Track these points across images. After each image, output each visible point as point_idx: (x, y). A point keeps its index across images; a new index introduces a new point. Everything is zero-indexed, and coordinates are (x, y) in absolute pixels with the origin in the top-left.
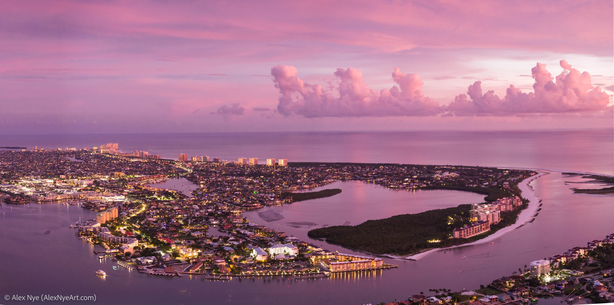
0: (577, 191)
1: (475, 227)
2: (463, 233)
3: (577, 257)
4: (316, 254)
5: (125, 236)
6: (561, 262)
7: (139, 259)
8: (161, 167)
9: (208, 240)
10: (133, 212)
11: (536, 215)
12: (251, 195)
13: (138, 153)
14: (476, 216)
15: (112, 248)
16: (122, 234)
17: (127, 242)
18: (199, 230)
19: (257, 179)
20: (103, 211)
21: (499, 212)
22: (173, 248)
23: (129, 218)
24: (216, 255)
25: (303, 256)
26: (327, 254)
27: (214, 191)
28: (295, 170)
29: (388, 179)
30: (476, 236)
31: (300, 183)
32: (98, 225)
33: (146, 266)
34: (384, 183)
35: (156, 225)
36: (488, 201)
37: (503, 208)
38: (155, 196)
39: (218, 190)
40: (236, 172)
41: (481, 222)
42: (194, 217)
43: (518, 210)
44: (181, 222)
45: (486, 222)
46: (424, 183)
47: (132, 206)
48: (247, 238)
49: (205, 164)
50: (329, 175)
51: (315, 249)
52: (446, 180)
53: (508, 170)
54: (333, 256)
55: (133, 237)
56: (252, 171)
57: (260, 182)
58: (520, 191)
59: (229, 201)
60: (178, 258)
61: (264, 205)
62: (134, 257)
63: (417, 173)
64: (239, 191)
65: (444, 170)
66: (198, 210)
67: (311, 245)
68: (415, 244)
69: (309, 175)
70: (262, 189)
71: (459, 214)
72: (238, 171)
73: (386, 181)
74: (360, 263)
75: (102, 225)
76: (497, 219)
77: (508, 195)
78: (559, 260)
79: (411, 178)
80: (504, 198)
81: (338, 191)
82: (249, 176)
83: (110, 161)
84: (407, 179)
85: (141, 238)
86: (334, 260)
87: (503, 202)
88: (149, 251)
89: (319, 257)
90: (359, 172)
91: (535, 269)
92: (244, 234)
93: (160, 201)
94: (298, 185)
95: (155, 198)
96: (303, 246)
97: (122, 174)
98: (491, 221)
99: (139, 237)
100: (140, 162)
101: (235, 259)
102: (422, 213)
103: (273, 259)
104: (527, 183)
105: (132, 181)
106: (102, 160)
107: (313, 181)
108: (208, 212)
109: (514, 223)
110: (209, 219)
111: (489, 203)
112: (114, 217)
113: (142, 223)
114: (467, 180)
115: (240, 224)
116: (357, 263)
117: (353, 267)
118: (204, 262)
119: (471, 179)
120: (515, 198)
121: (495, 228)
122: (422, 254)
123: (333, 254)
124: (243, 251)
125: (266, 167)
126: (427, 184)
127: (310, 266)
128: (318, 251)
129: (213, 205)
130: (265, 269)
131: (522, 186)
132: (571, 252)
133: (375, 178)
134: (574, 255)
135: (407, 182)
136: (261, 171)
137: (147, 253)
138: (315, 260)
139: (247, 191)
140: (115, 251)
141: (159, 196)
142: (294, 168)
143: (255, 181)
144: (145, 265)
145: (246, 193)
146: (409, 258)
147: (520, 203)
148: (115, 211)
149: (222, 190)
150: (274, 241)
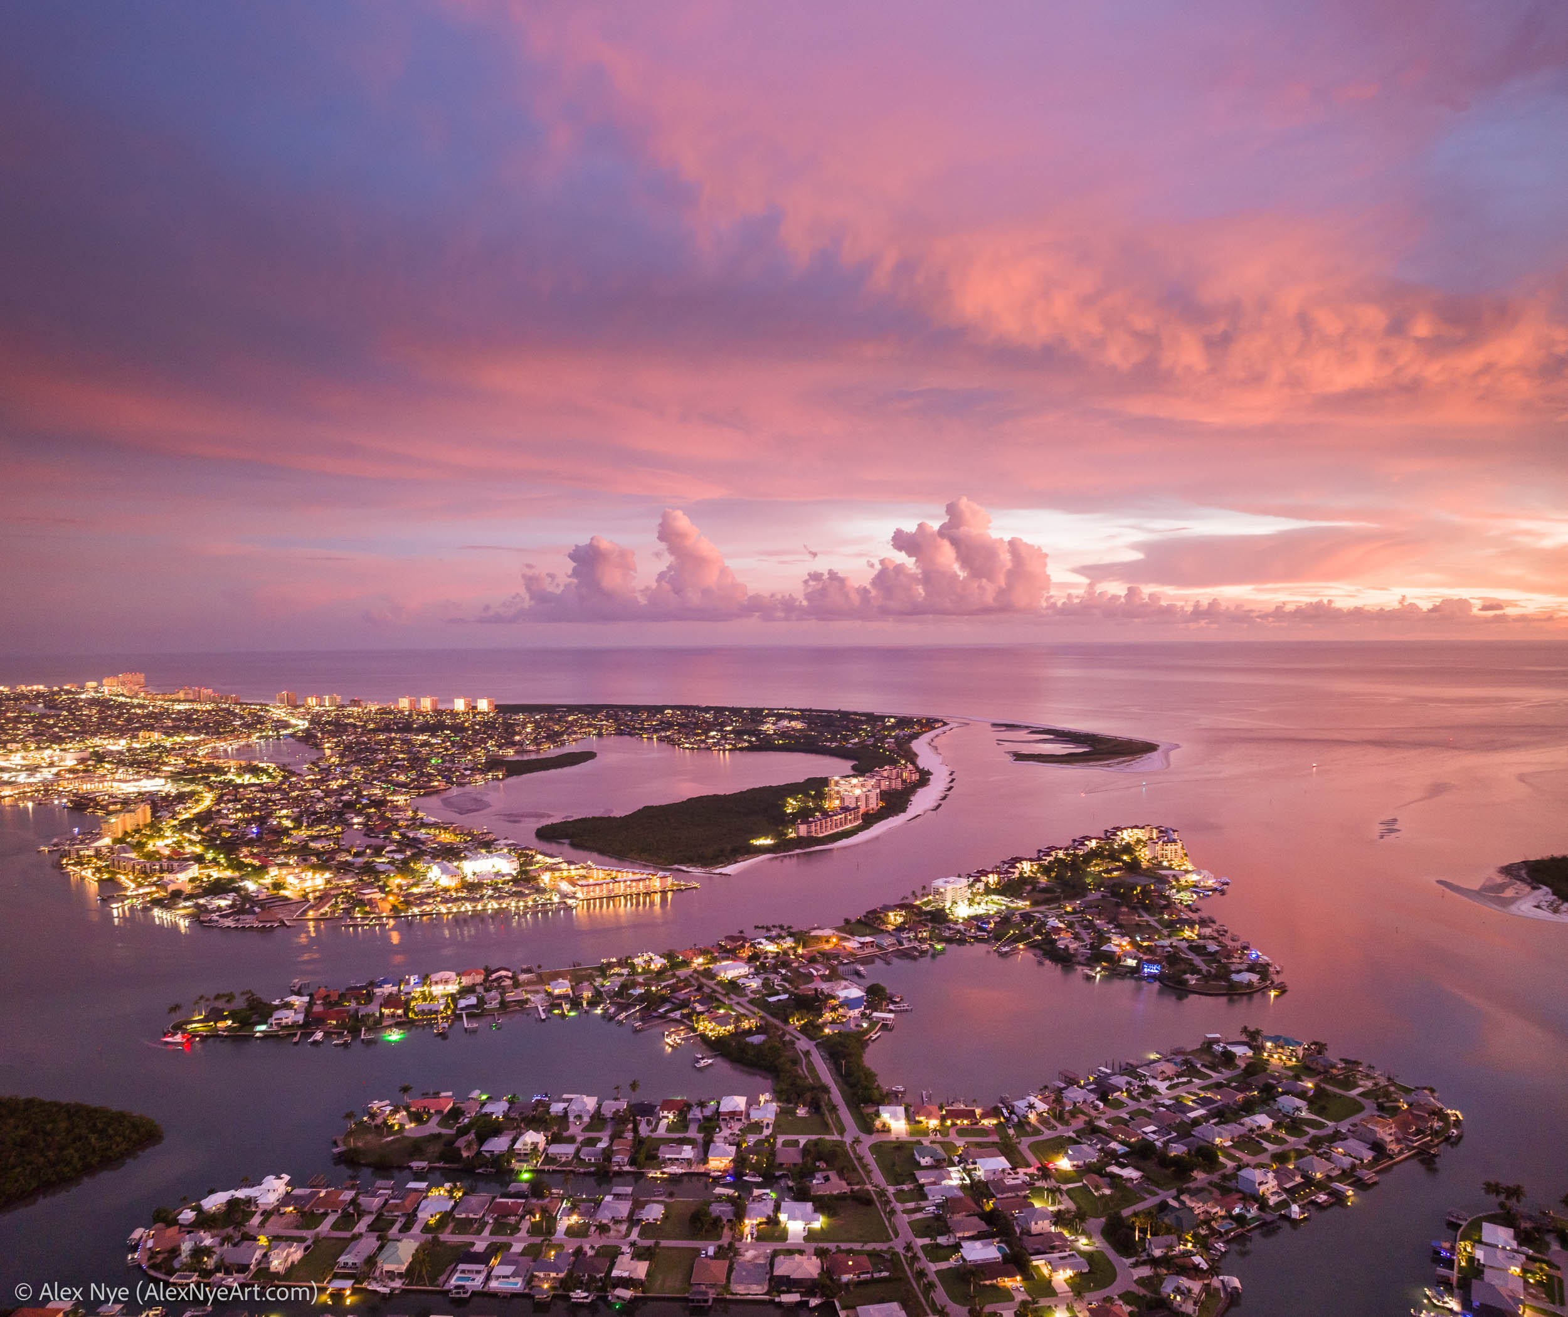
0: (1019, 757)
1: (835, 818)
2: (813, 828)
3: (1017, 875)
4: (552, 869)
5: (169, 858)
6: (988, 882)
7: (202, 901)
8: (242, 717)
9: (344, 854)
10: (185, 809)
11: (944, 798)
12: (427, 766)
13: (191, 692)
14: (837, 798)
15: (140, 885)
16: (162, 856)
17: (173, 870)
18: (325, 836)
19: (438, 736)
20: (115, 812)
21: (878, 791)
22: (272, 874)
23: (176, 822)
24: (361, 880)
25: (526, 872)
26: (572, 867)
27: (352, 762)
28: (510, 719)
29: (680, 733)
30: (837, 833)
31: (519, 741)
32: (107, 841)
33: (218, 914)
34: (673, 740)
35: (235, 832)
36: (859, 771)
37: (885, 784)
38: (230, 776)
39: (361, 759)
40: (395, 724)
41: (845, 809)
42: (315, 813)
43: (911, 789)
44: (288, 823)
45: (854, 809)
46: (745, 741)
47: (181, 798)
48: (420, 846)
49: (334, 710)
50: (574, 726)
51: (549, 860)
52: (783, 734)
53: (894, 717)
54: (583, 872)
55: (187, 860)
56: (427, 722)
57: (444, 742)
58: (916, 755)
59: (384, 778)
60: (282, 892)
61: (452, 783)
62: (189, 897)
63: (732, 721)
64: (403, 759)
65: (780, 717)
66: (323, 798)
67: (541, 853)
68: (729, 847)
69: (538, 726)
70: (447, 755)
71: (807, 795)
72: (400, 723)
73: (676, 736)
74: (632, 881)
75: (116, 841)
76: (874, 804)
77: (893, 762)
78: (983, 878)
79: (721, 731)
80: (886, 767)
81: (589, 756)
82: (422, 730)
83: (128, 710)
84: (715, 733)
85: (204, 859)
86: (584, 877)
87: (885, 774)
88: (223, 884)
89: (557, 874)
90: (628, 721)
91: (941, 893)
92: (415, 839)
93: (242, 786)
94: (515, 745)
95: (231, 780)
96: (527, 855)
97: (156, 736)
98: (862, 809)
99: (199, 859)
100: (197, 711)
101: (400, 887)
102: (741, 792)
103: (471, 881)
104: (928, 740)
105: (180, 749)
106: (110, 707)
107: (544, 737)
108: (341, 801)
109: (904, 810)
110: (344, 814)
111: (860, 776)
112: (141, 823)
113: (205, 830)
114: (822, 734)
115: (407, 820)
116: (625, 881)
117: (620, 889)
118: (336, 896)
119: (829, 733)
120: (906, 767)
121: (870, 819)
122: (742, 863)
123: (583, 868)
124: (413, 870)
125: (454, 714)
126: (750, 742)
127: (540, 891)
128: (555, 864)
129: (352, 789)
130: (457, 899)
131: (919, 746)
132: (1006, 866)
133: (656, 731)
134: (1011, 870)
135: (713, 737)
136: (444, 721)
137: (218, 888)
138: (551, 880)
139: (418, 759)
140: (147, 890)
141: (239, 775)
142: (508, 715)
143: (433, 741)
144: (214, 912)
145: (416, 762)
146: (718, 871)
147: (915, 777)
148: (144, 811)
149: (368, 759)
150: (473, 848)
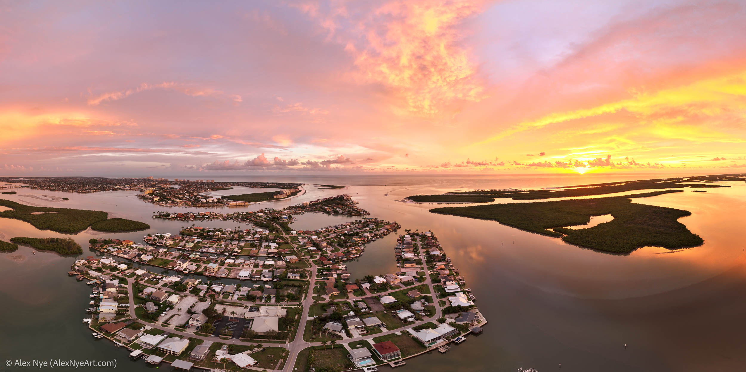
1: (282, 196)
2: (278, 197)
12: (201, 188)
14: (282, 193)
36: (287, 190)
37: (292, 192)
52: (271, 186)
53: (294, 183)
58: (298, 188)
71: (276, 193)
76: (290, 194)
77: (294, 189)
98: (287, 194)
104: (301, 186)
109: (296, 195)
114: (280, 186)
122: (263, 202)
147: (298, 191)
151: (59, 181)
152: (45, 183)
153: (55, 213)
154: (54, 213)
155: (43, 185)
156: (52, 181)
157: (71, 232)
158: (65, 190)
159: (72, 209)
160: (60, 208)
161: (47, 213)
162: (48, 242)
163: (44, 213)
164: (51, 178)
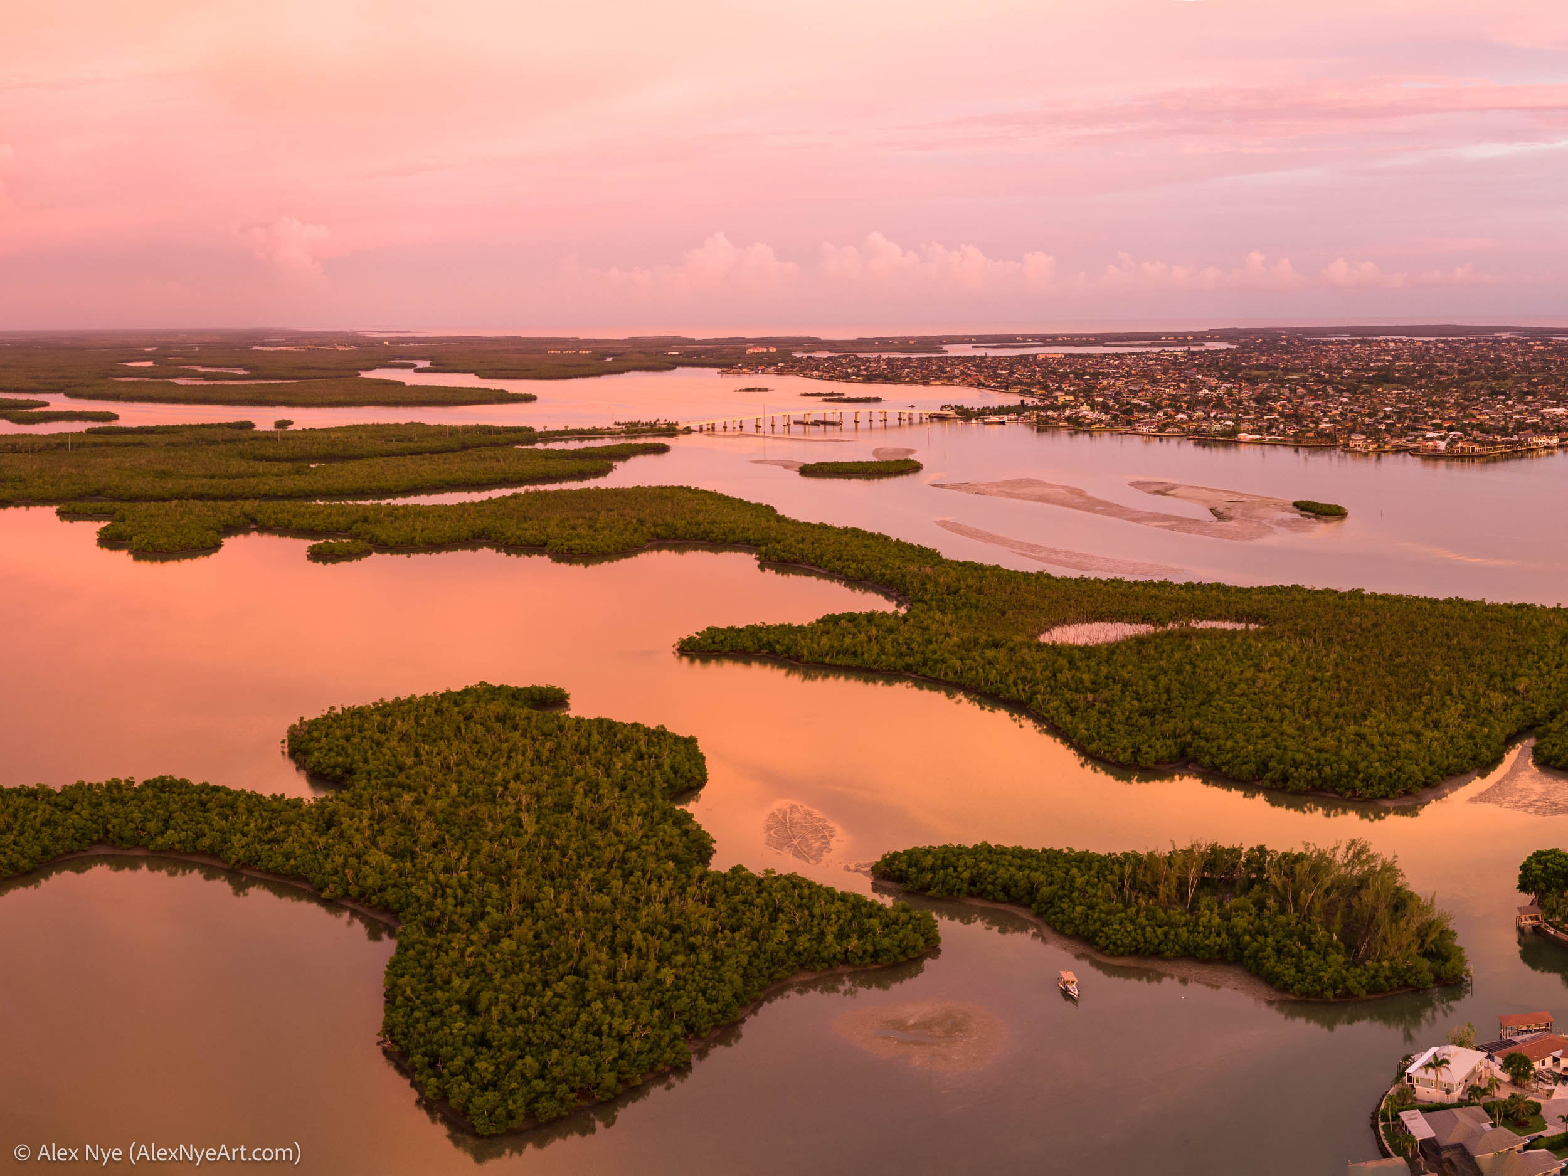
151: (1265, 367)
152: (1155, 382)
153: (1240, 627)
154: (1228, 626)
155: (1135, 393)
156: (1212, 364)
157: (1368, 792)
158: (1320, 434)
159: (1374, 596)
160: (1281, 590)
161: (1170, 634)
162: (1182, 883)
163: (1143, 629)
164: (1200, 338)
